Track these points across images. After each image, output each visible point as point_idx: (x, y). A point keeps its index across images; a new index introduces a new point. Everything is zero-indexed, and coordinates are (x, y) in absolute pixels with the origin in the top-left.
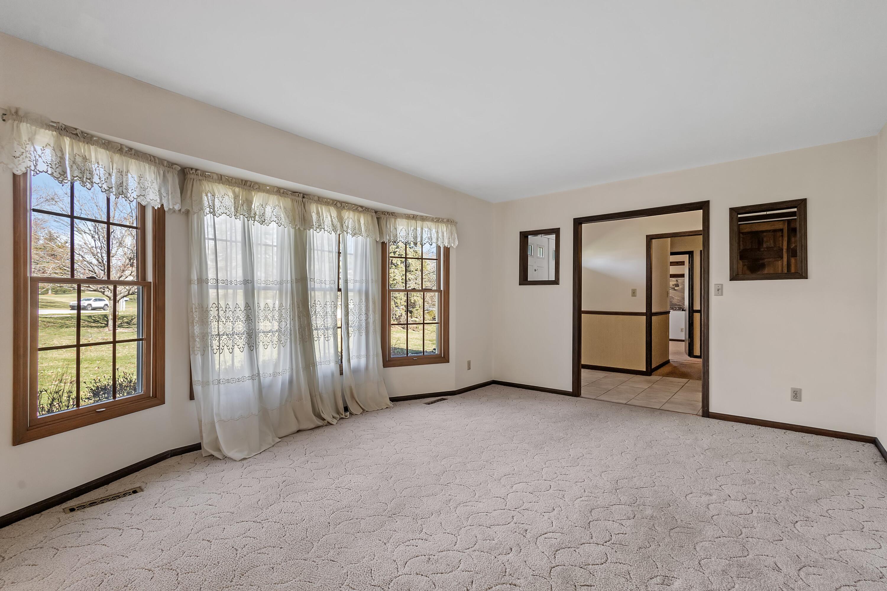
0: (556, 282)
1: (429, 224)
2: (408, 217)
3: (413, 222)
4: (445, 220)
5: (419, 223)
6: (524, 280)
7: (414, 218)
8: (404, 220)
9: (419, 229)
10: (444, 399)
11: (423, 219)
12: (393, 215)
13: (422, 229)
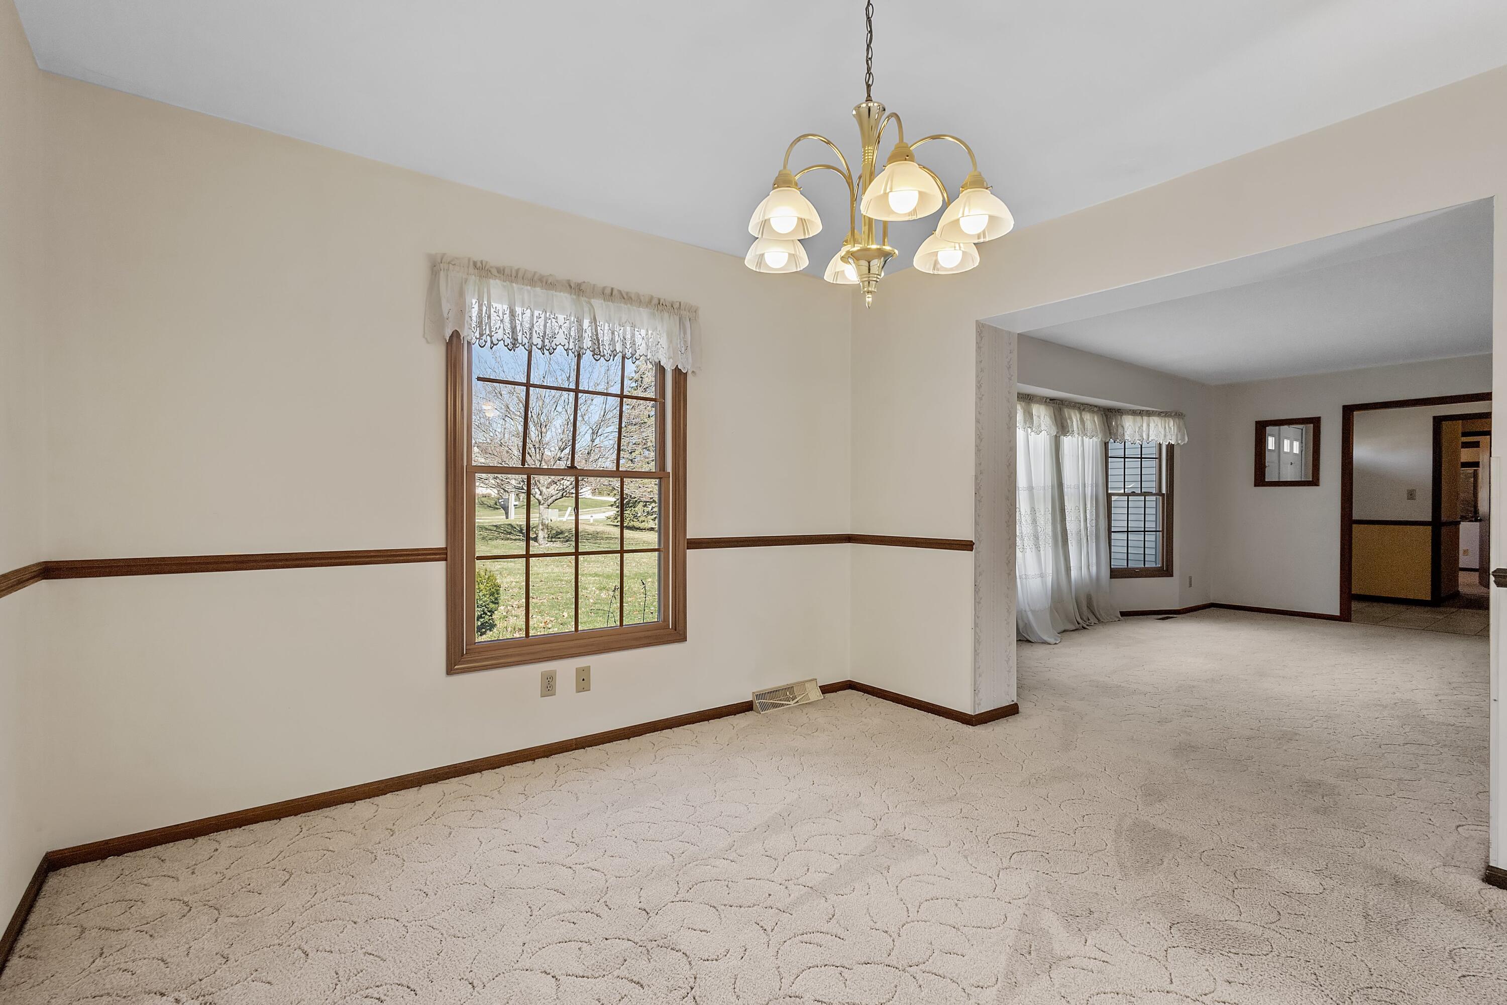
0: (1314, 482)
1: (1156, 419)
2: (1134, 413)
3: (1139, 418)
4: (1173, 414)
5: (1145, 418)
6: (1260, 480)
7: (1140, 413)
8: (1130, 416)
9: (1145, 425)
10: (1172, 617)
11: (1149, 414)
12: (1119, 412)
13: (1148, 425)
